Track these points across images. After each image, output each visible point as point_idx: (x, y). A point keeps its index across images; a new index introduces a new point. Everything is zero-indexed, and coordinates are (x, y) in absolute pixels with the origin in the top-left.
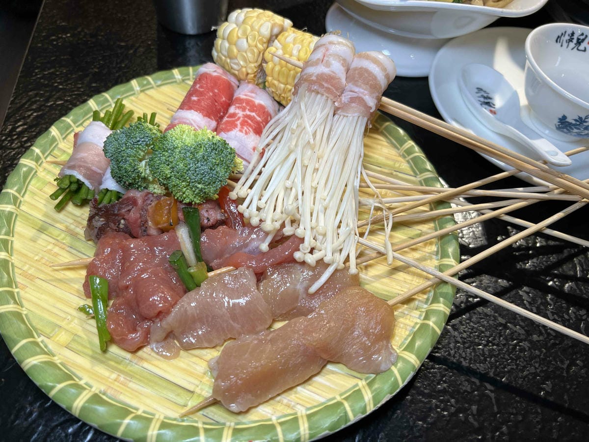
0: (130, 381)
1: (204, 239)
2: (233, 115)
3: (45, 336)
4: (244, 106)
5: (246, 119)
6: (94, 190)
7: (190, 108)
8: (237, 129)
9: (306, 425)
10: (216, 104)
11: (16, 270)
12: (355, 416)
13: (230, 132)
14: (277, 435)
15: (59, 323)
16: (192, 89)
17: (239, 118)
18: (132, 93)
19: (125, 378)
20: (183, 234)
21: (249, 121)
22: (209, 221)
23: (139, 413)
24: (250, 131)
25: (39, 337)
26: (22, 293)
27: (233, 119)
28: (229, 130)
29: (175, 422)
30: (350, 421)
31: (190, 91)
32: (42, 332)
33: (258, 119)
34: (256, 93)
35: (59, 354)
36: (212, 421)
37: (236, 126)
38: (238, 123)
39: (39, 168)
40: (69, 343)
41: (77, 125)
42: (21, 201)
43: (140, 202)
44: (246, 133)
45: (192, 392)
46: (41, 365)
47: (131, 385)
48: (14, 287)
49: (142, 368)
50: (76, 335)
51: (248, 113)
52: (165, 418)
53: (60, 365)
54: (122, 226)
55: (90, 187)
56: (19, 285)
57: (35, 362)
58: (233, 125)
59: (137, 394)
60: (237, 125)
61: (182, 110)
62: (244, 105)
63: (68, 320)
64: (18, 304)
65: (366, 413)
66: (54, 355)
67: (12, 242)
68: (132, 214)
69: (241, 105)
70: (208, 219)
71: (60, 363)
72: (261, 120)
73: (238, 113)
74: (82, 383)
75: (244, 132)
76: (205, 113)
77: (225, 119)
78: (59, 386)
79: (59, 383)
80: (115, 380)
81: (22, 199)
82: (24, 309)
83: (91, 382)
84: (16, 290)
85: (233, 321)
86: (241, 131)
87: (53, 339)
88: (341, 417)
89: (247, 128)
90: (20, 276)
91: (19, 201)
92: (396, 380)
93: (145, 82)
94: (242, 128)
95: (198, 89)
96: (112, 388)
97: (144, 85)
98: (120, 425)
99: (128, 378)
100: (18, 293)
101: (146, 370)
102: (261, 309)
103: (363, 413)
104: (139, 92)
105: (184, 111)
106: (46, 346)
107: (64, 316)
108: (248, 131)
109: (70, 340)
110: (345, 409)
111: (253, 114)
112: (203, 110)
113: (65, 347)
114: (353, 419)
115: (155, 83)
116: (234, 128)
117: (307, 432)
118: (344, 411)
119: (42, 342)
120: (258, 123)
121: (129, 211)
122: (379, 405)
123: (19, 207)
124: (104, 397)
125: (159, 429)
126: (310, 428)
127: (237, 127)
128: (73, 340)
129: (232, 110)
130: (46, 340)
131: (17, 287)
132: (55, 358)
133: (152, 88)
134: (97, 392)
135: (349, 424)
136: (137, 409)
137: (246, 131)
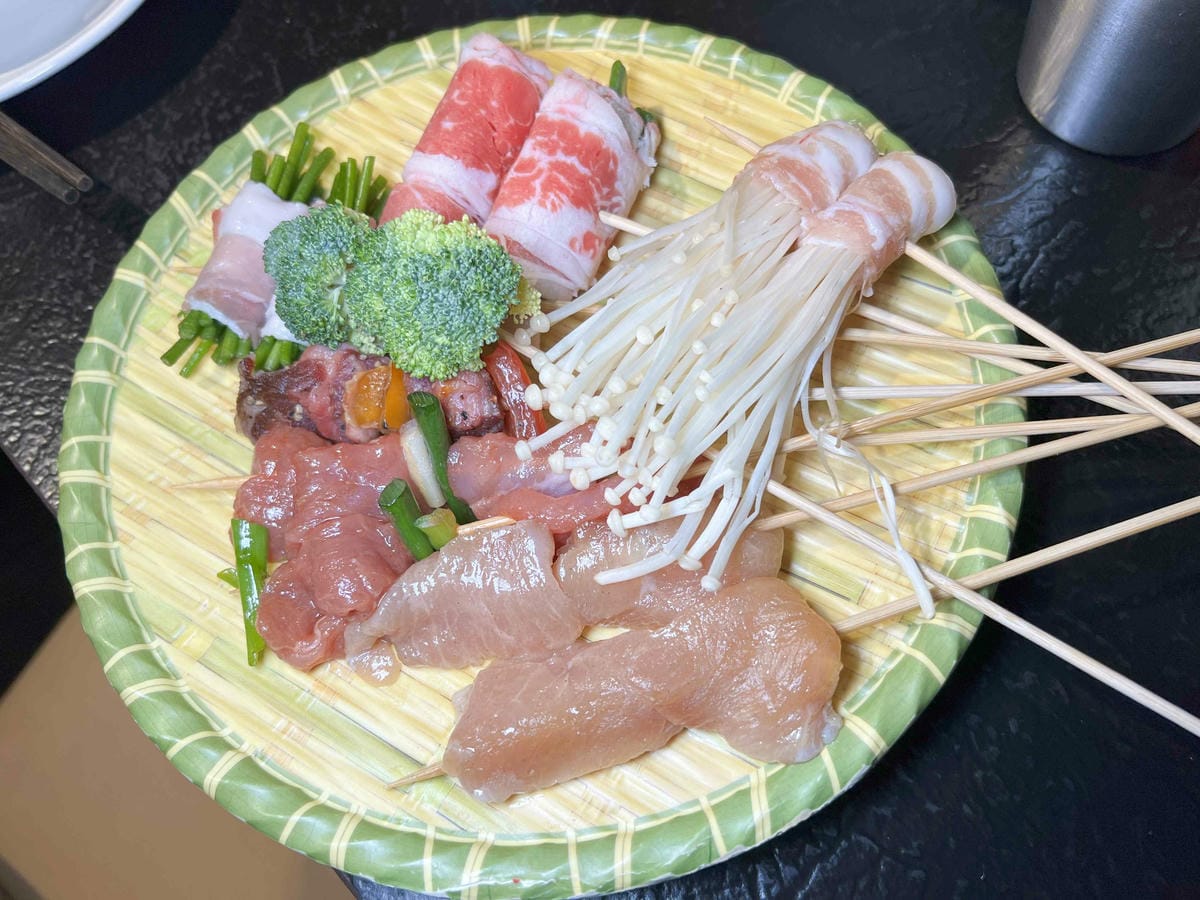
0: (310, 735)
1: (454, 458)
2: (529, 165)
3: (163, 639)
4: (553, 142)
5: (555, 173)
6: (249, 339)
7: (438, 149)
8: (535, 200)
9: (628, 859)
10: (495, 134)
11: (114, 503)
12: (728, 848)
13: (520, 206)
14: (567, 872)
15: (187, 612)
16: (445, 101)
17: (540, 171)
18: (332, 102)
19: (302, 730)
20: (414, 446)
21: (562, 179)
22: (465, 418)
23: (323, 799)
24: (562, 201)
25: (153, 640)
26: (125, 552)
27: (527, 174)
28: (517, 203)
29: (385, 824)
30: (718, 856)
31: (441, 104)
32: (160, 629)
33: (583, 170)
34: (585, 105)
35: (188, 674)
36: (454, 827)
37: (531, 192)
38: (537, 184)
39: (153, 284)
40: (205, 653)
41: (223, 185)
42: (121, 359)
43: (330, 371)
44: (554, 207)
45: (422, 765)
46: (151, 700)
47: (312, 743)
48: (110, 537)
49: (334, 711)
50: (218, 637)
51: (560, 157)
52: (369, 812)
53: (187, 698)
54: (298, 417)
55: (240, 334)
56: (119, 534)
57: (140, 694)
58: (524, 190)
59: (320, 761)
60: (535, 189)
61: (420, 153)
62: (555, 137)
63: (205, 606)
64: (116, 575)
65: (754, 843)
66: (178, 678)
67: (107, 445)
68: (312, 397)
69: (546, 139)
70: (464, 415)
71: (189, 693)
72: (590, 174)
73: (539, 161)
74: (225, 733)
75: (549, 206)
76: (469, 157)
77: (512, 174)
78: (181, 743)
79: (182, 736)
80: (284, 732)
81: (123, 355)
82: (128, 583)
83: (242, 733)
84: (116, 544)
85: (499, 628)
86: (542, 204)
87: (177, 645)
88: (699, 848)
89: (556, 195)
90: (121, 516)
91: (117, 359)
92: (827, 780)
93: (359, 75)
94: (545, 196)
95: (457, 101)
96: (277, 747)
97: (359, 82)
98: (282, 825)
99: (306, 730)
100: (117, 550)
101: (341, 715)
102: (555, 611)
103: (746, 844)
104: (348, 98)
105: (427, 155)
106: (165, 659)
107: (199, 599)
108: (557, 202)
109: (208, 646)
110: (709, 832)
111: (573, 160)
112: (464, 152)
113: (198, 661)
114: (724, 853)
115: (381, 75)
116: (528, 199)
117: (628, 872)
118: (708, 837)
119: (159, 649)
120: (582, 180)
121: (308, 390)
122: (784, 829)
123: (118, 372)
124: (262, 764)
125: (352, 839)
126: (635, 866)
127: (534, 196)
128: (213, 647)
129: (528, 151)
130: (165, 646)
131: (115, 538)
132: (181, 682)
133: (376, 86)
134: (250, 753)
135: (715, 862)
136: (319, 792)
137: (553, 204)
